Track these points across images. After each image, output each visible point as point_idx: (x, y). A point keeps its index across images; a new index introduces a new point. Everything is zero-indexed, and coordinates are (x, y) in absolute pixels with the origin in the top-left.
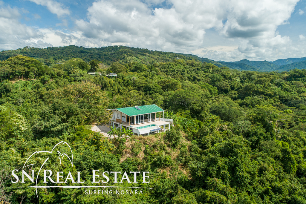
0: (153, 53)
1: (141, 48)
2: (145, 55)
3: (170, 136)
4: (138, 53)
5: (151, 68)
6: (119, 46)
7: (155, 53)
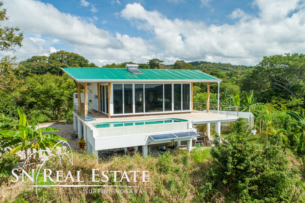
0: (236, 67)
1: (223, 64)
2: (227, 70)
3: (230, 166)
4: (220, 68)
5: (231, 75)
6: (199, 62)
7: (238, 67)
